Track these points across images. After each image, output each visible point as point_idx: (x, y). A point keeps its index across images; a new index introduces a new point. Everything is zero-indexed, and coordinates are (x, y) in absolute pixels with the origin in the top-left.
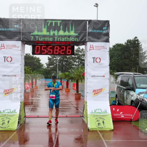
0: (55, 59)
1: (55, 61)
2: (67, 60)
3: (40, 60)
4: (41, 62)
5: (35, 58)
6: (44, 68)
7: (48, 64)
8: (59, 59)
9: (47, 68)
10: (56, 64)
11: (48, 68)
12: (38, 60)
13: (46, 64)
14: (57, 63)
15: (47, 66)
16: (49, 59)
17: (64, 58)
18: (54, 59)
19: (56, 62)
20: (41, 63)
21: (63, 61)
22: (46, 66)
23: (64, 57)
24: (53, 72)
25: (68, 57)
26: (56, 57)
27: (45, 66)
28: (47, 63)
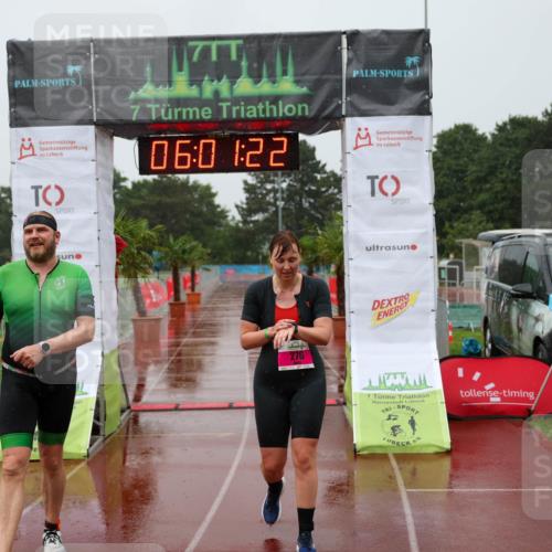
0: (269, 186)
1: (272, 195)
2: (319, 188)
3: (214, 195)
4: (217, 201)
5: (196, 187)
6: (232, 223)
7: (245, 206)
8: (284, 185)
9: (241, 225)
10: (277, 207)
11: (245, 222)
12: (207, 194)
13: (237, 206)
14: (281, 204)
15: (242, 216)
16: (249, 189)
17: (304, 184)
18: (266, 189)
19: (276, 199)
20: (218, 206)
21: (300, 193)
22: (238, 218)
23: (305, 179)
24: (264, 238)
25: (319, 176)
26: (273, 182)
27: (234, 216)
28: (239, 203)
